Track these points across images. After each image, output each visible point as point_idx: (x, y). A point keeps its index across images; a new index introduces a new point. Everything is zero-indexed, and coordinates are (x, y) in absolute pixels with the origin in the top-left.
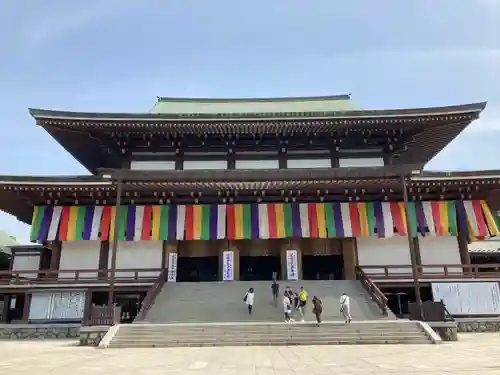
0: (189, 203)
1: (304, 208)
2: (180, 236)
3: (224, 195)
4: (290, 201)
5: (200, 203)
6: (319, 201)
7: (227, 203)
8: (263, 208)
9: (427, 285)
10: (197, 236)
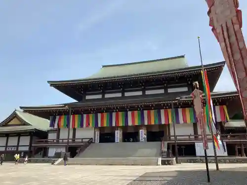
0: (102, 112)
1: (146, 112)
2: (99, 125)
3: (114, 109)
4: (140, 109)
5: (106, 112)
6: (152, 109)
7: (116, 111)
8: (130, 113)
9: (193, 144)
10: (105, 125)
